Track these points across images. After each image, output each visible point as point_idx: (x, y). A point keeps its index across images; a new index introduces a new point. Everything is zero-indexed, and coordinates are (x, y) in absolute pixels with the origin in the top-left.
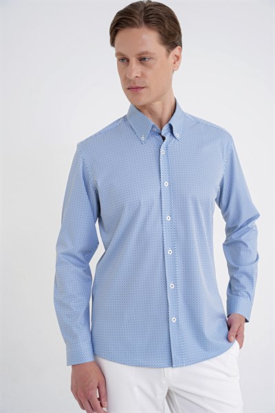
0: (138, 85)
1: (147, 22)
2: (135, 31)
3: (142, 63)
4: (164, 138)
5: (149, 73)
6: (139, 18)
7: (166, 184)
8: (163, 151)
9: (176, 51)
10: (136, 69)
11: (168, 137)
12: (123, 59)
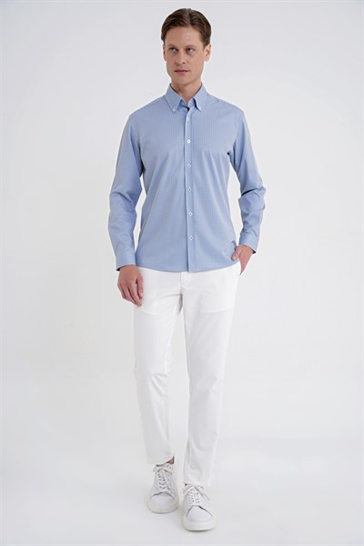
0: (184, 69)
1: (193, 24)
2: (184, 29)
3: (188, 54)
4: (188, 109)
5: (192, 61)
6: (188, 20)
7: (189, 141)
8: (188, 119)
9: (207, 47)
10: (183, 57)
11: (192, 108)
12: (173, 50)
